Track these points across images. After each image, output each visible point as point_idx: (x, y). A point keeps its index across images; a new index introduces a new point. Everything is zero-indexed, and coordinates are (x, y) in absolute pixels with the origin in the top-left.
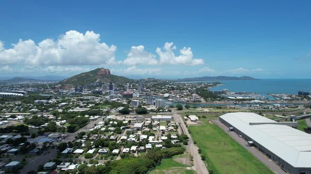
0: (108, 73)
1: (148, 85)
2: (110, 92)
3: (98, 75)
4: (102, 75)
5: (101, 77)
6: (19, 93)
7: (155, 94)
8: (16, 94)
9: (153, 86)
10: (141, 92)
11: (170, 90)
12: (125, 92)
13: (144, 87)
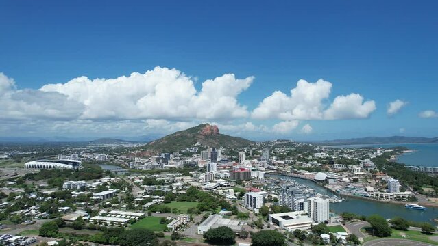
0: (215, 132)
1: (281, 151)
2: (209, 165)
3: (198, 134)
4: (205, 135)
5: (203, 137)
6: (67, 163)
7: (295, 172)
8: (62, 165)
9: (288, 154)
10: (266, 166)
11: (325, 163)
12: (237, 167)
13: (272, 156)
